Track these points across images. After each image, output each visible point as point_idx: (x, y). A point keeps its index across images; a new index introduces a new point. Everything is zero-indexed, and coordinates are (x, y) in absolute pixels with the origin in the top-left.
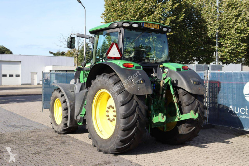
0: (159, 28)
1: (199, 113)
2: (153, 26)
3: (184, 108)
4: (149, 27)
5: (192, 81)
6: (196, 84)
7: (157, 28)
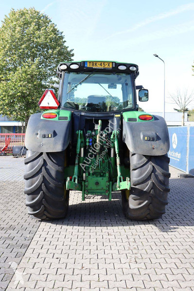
0: (111, 67)
2: (101, 65)
4: (94, 67)
5: (142, 136)
6: (149, 140)
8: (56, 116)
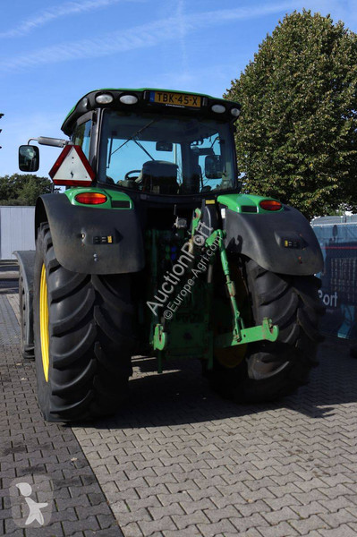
0: (199, 106)
1: (300, 323)
2: (181, 101)
3: (258, 310)
4: (168, 104)
5: (278, 240)
6: (292, 247)
7: (195, 105)
8: (106, 199)
